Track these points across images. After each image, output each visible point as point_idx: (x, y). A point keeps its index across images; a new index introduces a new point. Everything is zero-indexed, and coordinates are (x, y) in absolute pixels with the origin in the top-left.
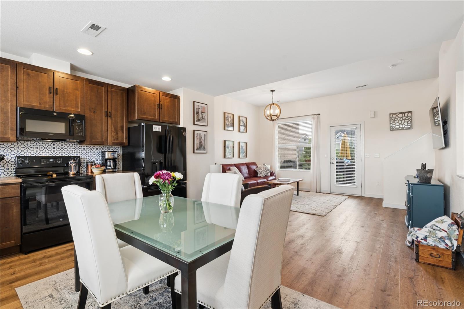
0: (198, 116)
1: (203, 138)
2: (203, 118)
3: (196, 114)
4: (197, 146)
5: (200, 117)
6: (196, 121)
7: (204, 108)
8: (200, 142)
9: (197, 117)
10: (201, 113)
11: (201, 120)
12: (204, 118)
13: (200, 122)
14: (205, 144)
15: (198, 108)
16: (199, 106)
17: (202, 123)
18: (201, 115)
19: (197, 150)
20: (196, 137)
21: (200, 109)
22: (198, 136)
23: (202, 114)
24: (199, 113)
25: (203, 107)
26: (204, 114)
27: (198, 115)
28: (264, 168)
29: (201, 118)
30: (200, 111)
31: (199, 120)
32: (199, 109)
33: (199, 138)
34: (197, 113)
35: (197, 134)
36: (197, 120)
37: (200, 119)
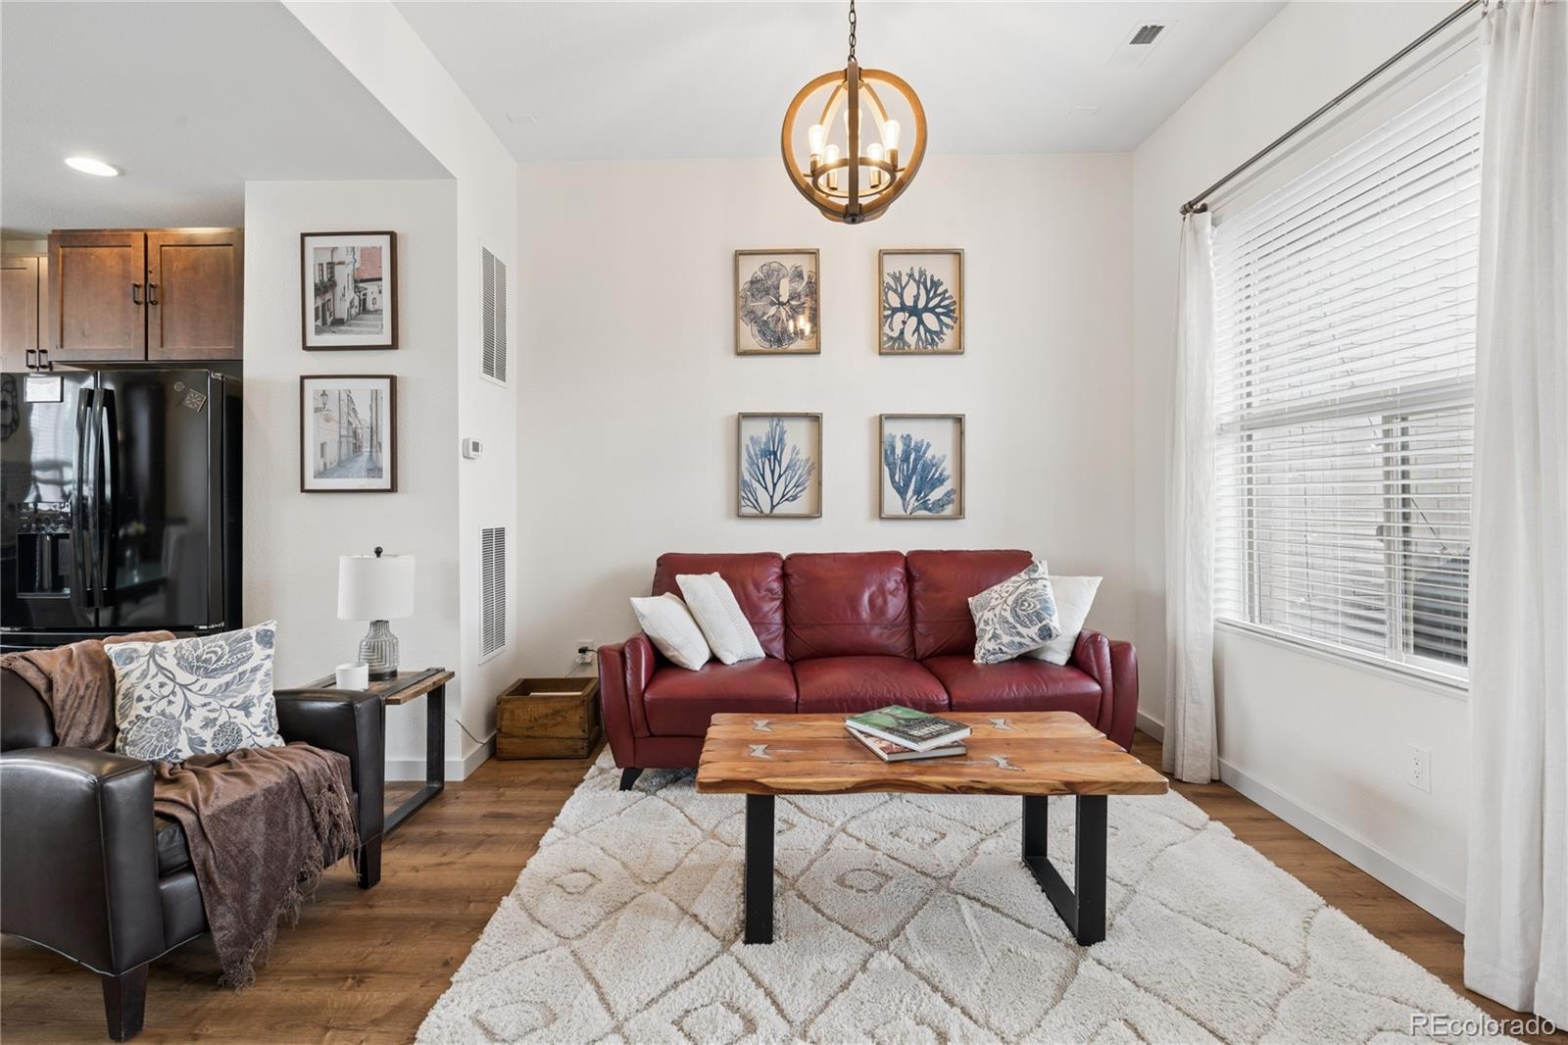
0: (331, 304)
1: (364, 415)
2: (363, 308)
3: (316, 295)
4: (322, 456)
5: (348, 305)
6: (318, 331)
7: (370, 254)
8: (341, 436)
9: (322, 312)
10: (351, 286)
11: (351, 317)
12: (370, 306)
13: (346, 332)
14: (375, 444)
15: (331, 265)
16: (334, 250)
17: (360, 333)
18: (350, 294)
19: (319, 475)
20: (316, 410)
21: (340, 263)
22: (333, 404)
23: (357, 289)
24: (339, 290)
25: (363, 250)
26: (371, 289)
27: (328, 296)
28: (1010, 601)
29: (354, 311)
30: (343, 276)
31: (339, 322)
32: (337, 268)
33: (335, 415)
34: (325, 288)
35: (324, 394)
36: (324, 323)
37: (346, 317)
